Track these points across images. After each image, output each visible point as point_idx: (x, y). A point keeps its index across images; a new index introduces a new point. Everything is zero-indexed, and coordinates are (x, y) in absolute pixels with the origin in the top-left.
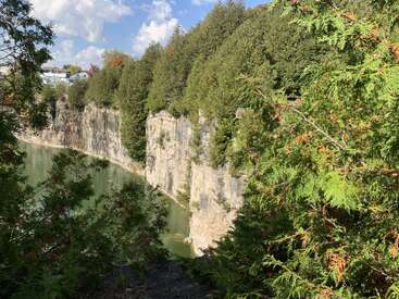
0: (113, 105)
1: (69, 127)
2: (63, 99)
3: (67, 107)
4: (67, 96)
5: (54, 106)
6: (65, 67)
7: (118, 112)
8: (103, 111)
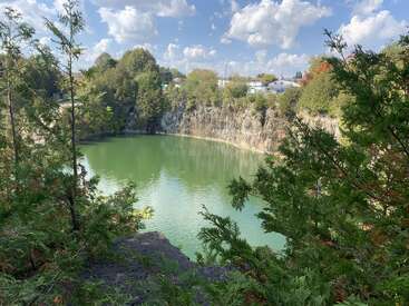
0: (330, 114)
1: (277, 135)
2: (274, 108)
3: (276, 115)
4: (277, 104)
5: (264, 114)
6: (259, 76)
7: (334, 121)
8: (316, 119)
